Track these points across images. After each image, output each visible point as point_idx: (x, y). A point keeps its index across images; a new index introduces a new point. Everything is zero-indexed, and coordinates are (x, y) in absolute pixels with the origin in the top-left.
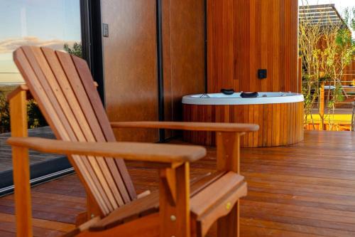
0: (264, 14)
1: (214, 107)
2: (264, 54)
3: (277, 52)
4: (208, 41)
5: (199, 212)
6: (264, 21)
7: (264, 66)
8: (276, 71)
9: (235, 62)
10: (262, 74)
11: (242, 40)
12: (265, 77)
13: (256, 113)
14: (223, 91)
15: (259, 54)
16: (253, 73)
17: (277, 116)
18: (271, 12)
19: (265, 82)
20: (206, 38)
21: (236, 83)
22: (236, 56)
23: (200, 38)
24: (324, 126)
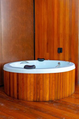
0: (61, 17)
2: (61, 40)
3: (68, 38)
4: (35, 32)
6: (61, 21)
7: (61, 46)
8: (67, 49)
9: (47, 44)
10: (60, 50)
11: (51, 32)
12: (62, 52)
16: (56, 50)
18: (65, 15)
19: (61, 54)
20: (34, 31)
22: (48, 40)
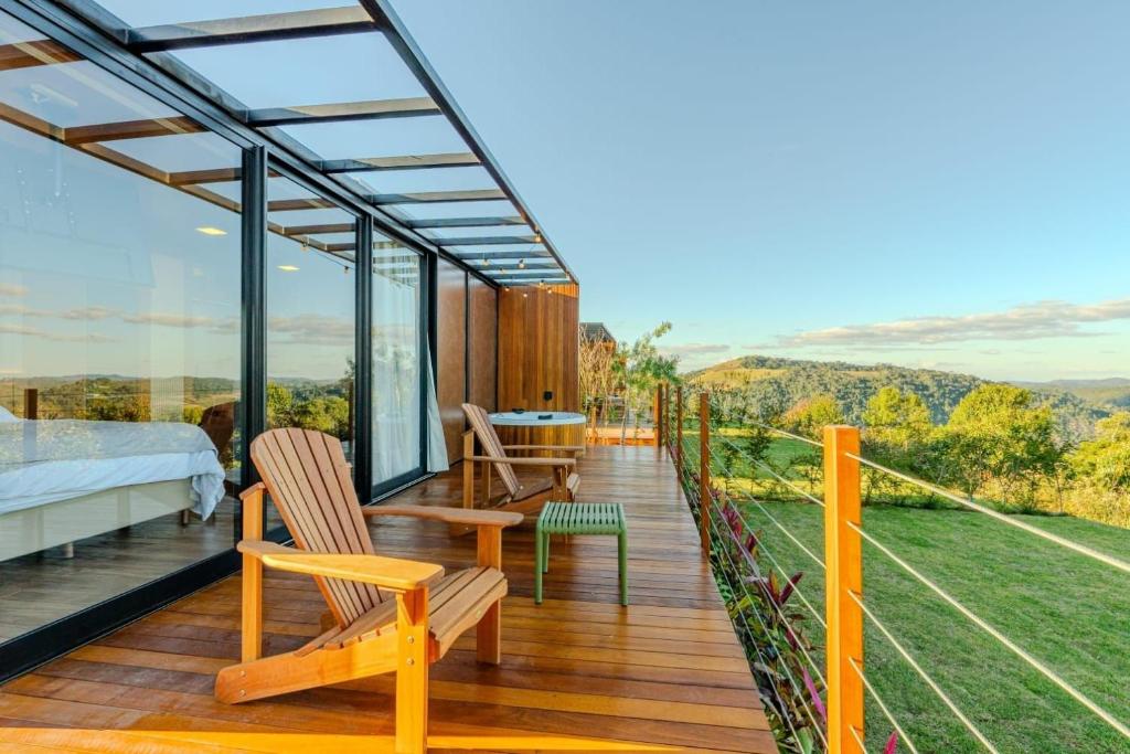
0: (550, 344)
1: (516, 427)
2: (550, 379)
3: (561, 376)
5: (570, 487)
6: (550, 350)
7: (550, 389)
8: (560, 394)
9: (524, 386)
10: (548, 396)
11: (530, 366)
12: (551, 399)
13: (551, 433)
14: (514, 410)
15: (545, 377)
16: (540, 394)
17: (567, 435)
19: (550, 403)
21: (524, 403)
22: (525, 379)
23: (493, 362)
24: (596, 440)
